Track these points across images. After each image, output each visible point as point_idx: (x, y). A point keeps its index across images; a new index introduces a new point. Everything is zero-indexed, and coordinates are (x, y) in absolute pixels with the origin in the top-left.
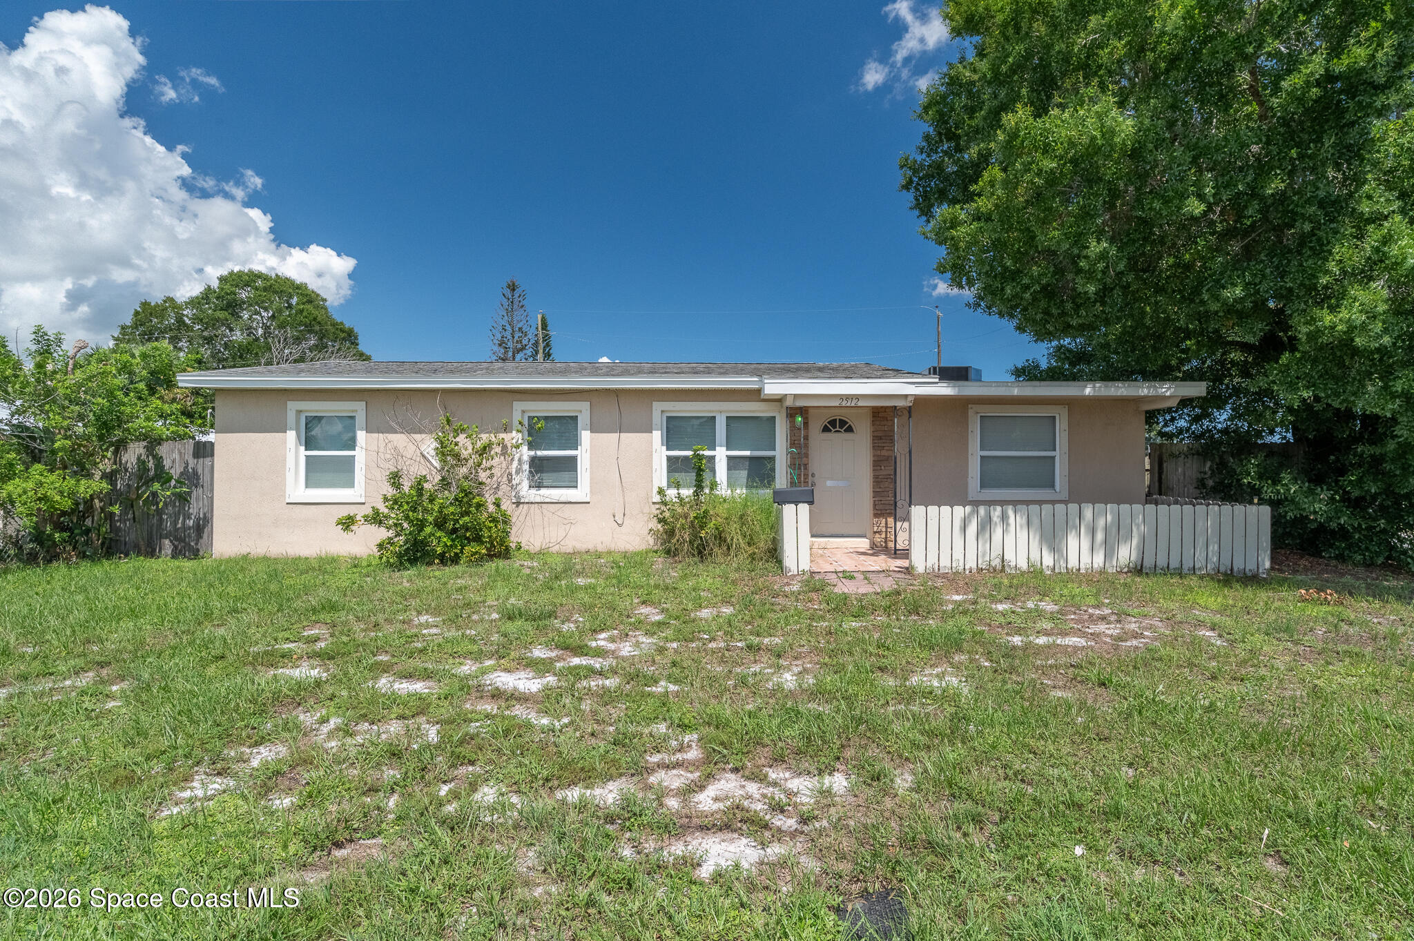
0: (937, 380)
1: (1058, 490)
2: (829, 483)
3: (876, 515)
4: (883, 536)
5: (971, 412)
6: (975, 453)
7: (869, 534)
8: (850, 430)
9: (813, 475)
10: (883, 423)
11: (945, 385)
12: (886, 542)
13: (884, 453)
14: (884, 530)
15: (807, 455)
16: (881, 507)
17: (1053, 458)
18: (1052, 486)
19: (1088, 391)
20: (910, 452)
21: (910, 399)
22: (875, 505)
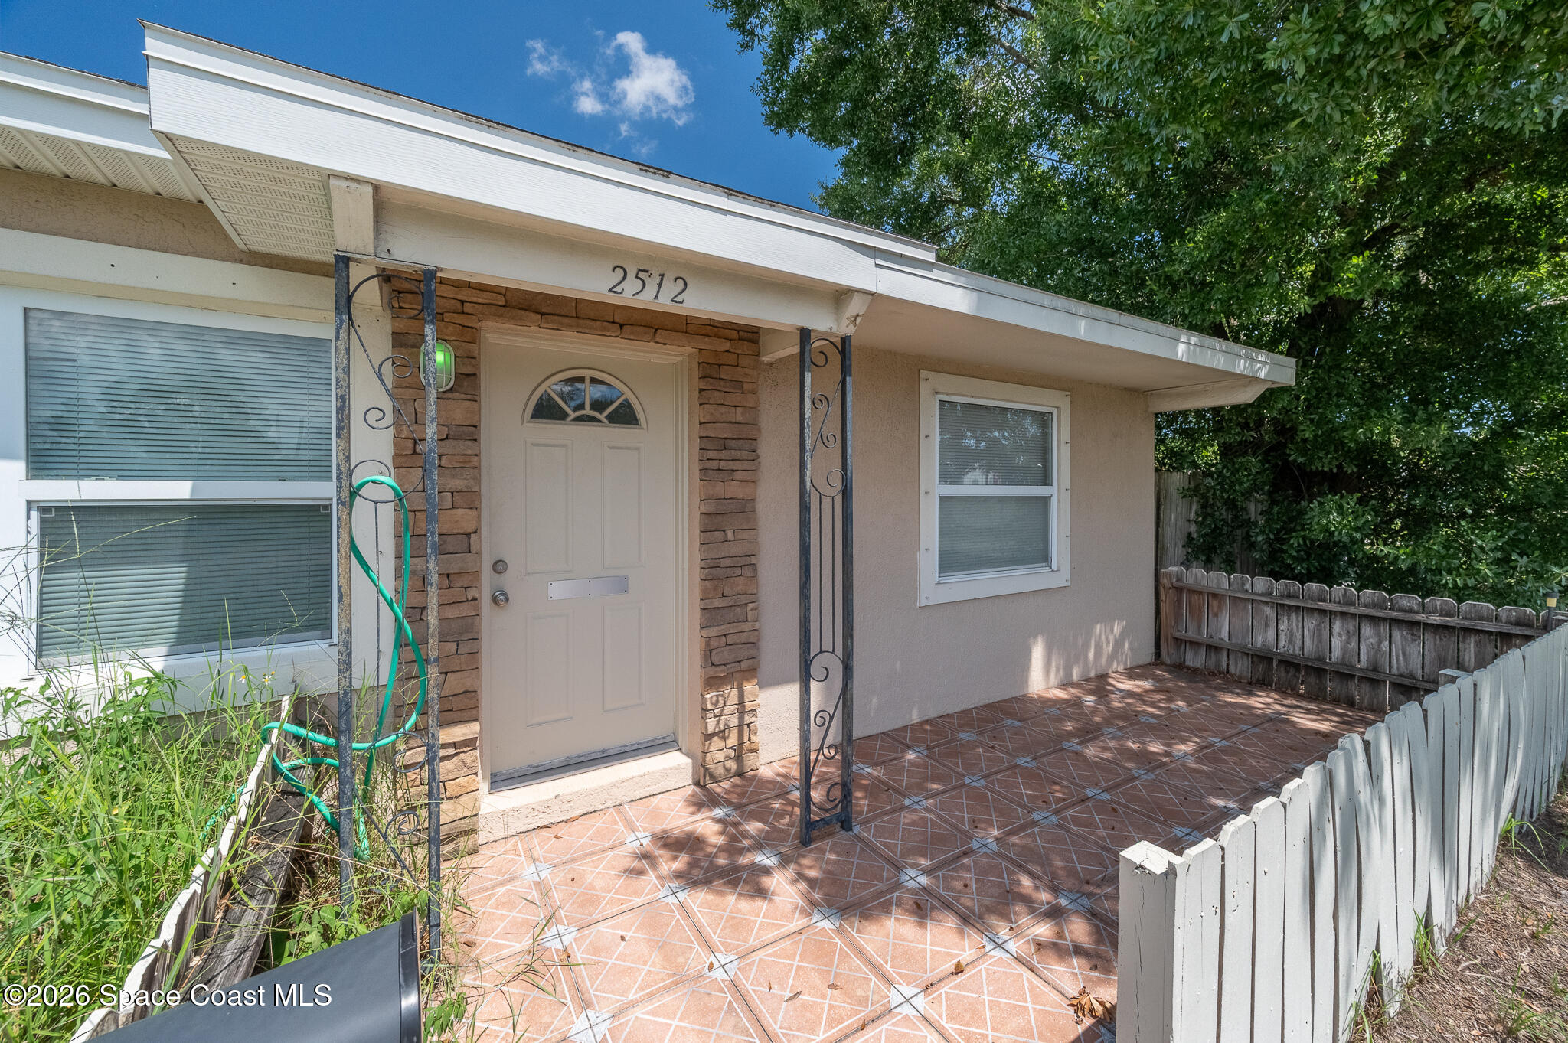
0: (930, 257)
1: (1054, 567)
2: (557, 590)
3: (712, 682)
4: (733, 741)
5: (925, 389)
6: (932, 488)
7: (689, 737)
8: (625, 416)
9: (499, 566)
10: (732, 399)
11: (948, 277)
12: (739, 758)
13: (734, 489)
14: (734, 721)
15: (471, 500)
16: (727, 655)
17: (1045, 501)
18: (1044, 557)
19: (1181, 352)
20: (846, 493)
21: (856, 306)
22: (708, 652)
